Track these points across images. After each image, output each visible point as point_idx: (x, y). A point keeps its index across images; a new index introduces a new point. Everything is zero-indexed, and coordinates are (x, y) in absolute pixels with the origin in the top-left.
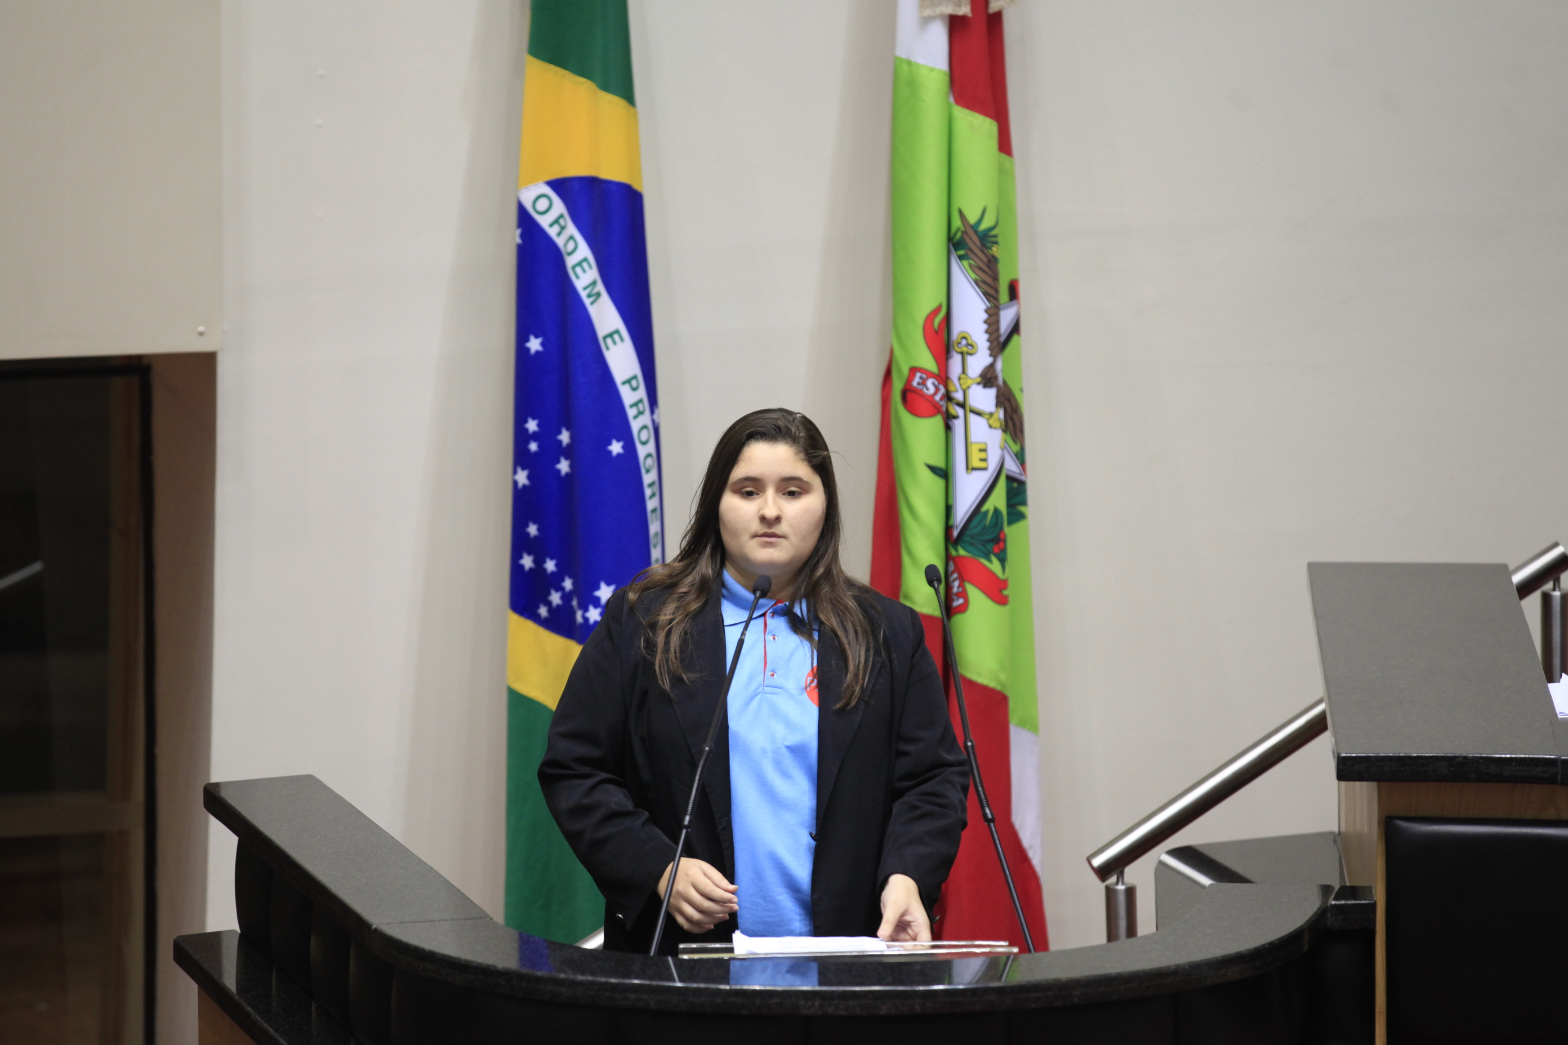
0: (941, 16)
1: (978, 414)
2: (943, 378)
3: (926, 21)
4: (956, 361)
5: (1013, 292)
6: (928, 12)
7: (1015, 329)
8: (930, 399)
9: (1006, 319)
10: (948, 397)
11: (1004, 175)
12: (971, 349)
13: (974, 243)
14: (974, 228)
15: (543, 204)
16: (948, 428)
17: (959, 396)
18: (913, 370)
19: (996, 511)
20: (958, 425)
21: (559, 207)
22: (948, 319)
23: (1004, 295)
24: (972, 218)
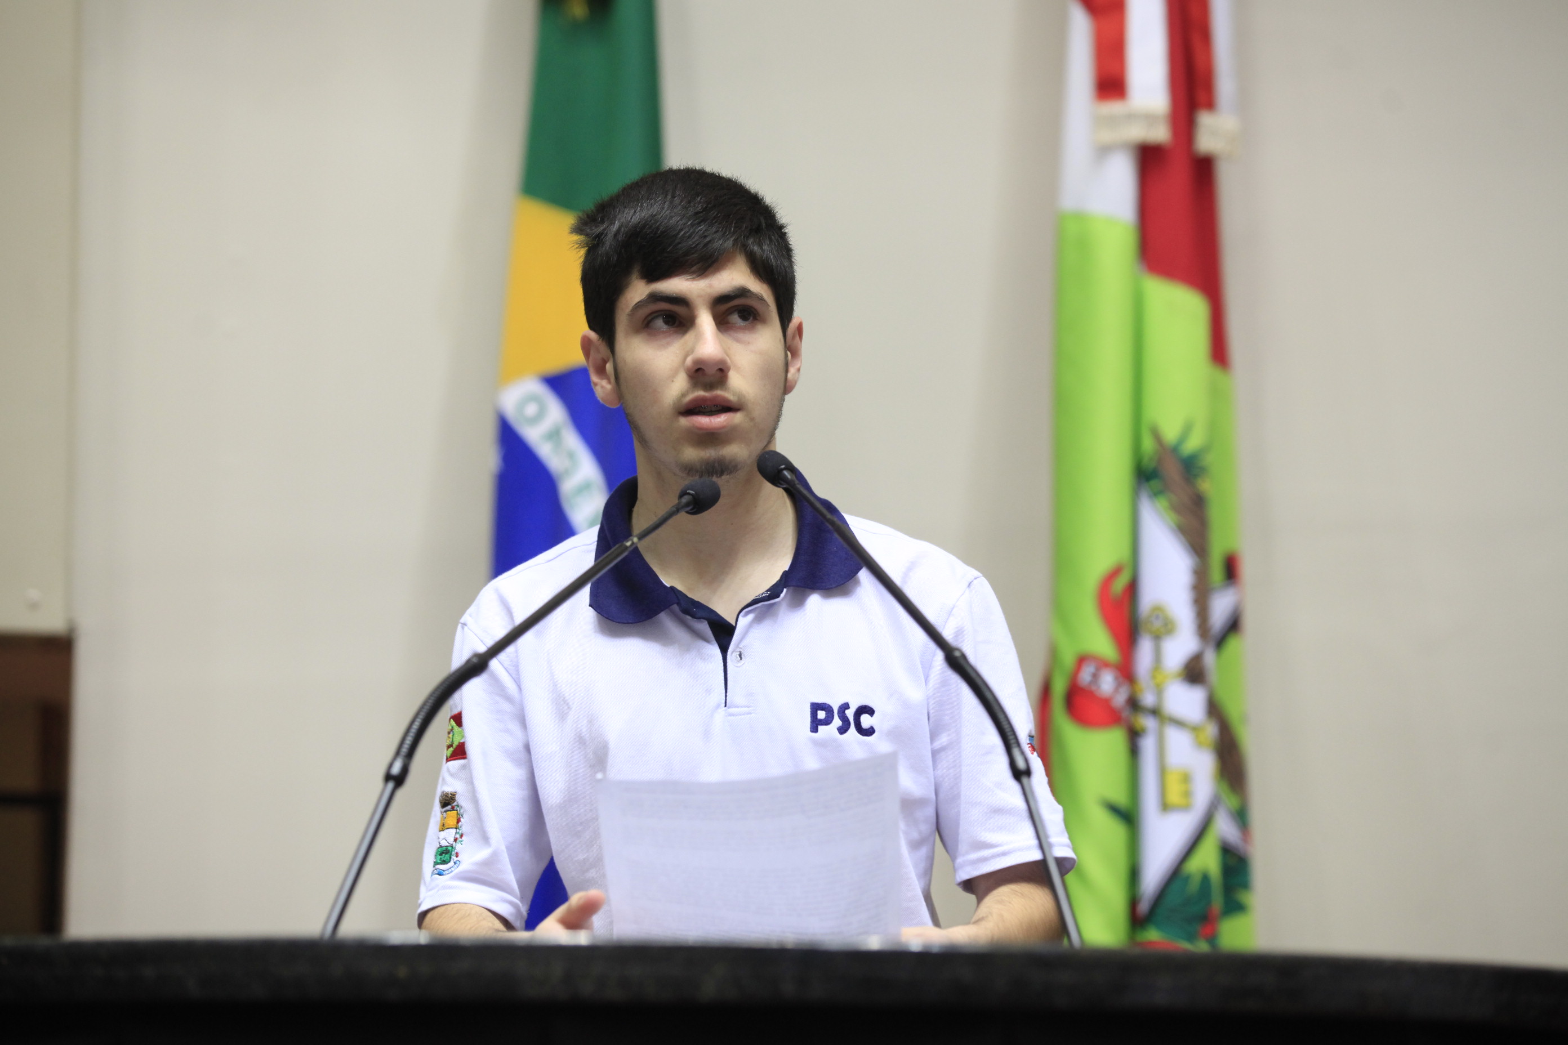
0: (1125, 146)
1: (1179, 723)
2: (1126, 672)
3: (1103, 151)
4: (1145, 651)
5: (1231, 570)
6: (1108, 136)
7: (1234, 625)
8: (1106, 703)
9: (1221, 606)
10: (1134, 704)
11: (1216, 396)
12: (1167, 628)
13: (1173, 471)
14: (1175, 450)
15: (531, 410)
16: (1134, 751)
17: (1148, 699)
18: (1082, 660)
19: (1205, 878)
20: (1148, 745)
21: (555, 412)
22: (1133, 588)
23: (1217, 573)
24: (1171, 433)
